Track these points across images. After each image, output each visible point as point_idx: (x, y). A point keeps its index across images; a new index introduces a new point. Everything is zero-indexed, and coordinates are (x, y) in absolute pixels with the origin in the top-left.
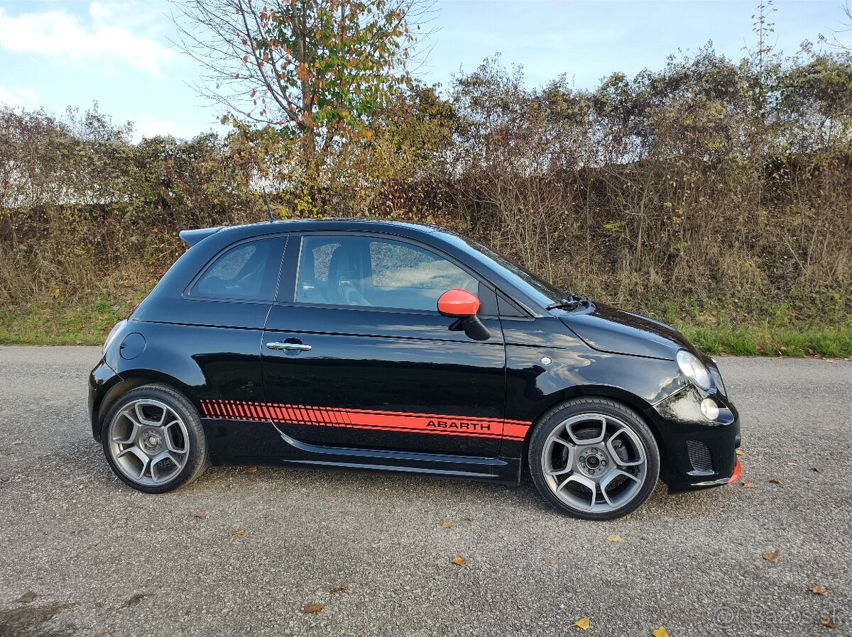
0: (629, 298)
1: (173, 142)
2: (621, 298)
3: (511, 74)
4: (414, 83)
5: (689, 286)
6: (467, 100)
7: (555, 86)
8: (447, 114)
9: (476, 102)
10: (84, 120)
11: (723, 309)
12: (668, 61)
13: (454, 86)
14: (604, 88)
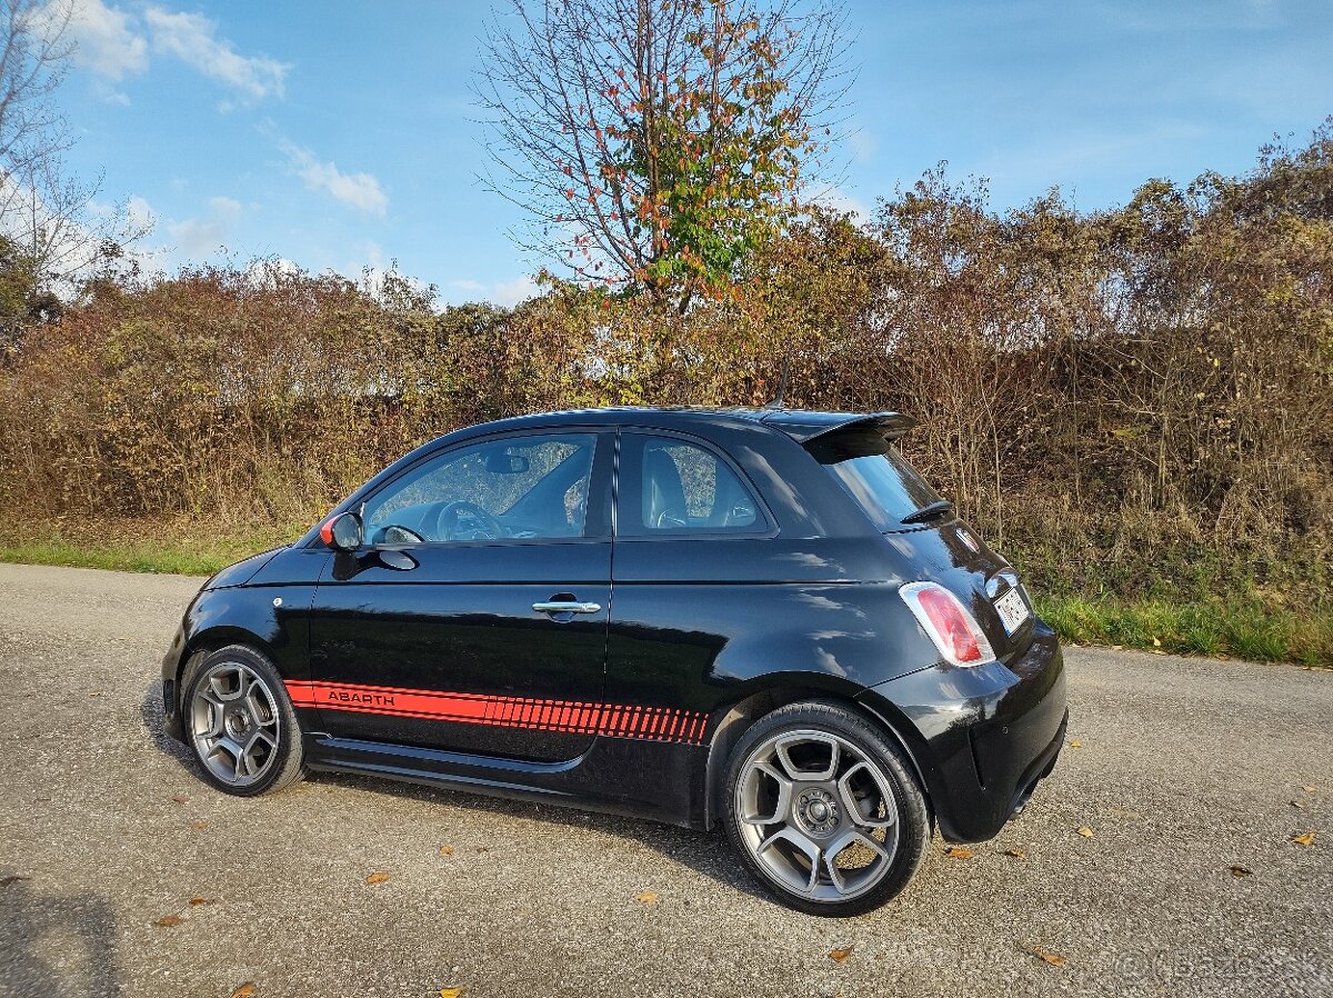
0: (1133, 553)
1: (488, 310)
2: (1119, 553)
3: (970, 191)
4: (825, 213)
5: (1244, 537)
6: (904, 235)
7: (1042, 207)
8: (868, 256)
9: (917, 238)
10: (381, 286)
11: (1303, 580)
12: (1261, 155)
13: (881, 214)
14: (1135, 206)
